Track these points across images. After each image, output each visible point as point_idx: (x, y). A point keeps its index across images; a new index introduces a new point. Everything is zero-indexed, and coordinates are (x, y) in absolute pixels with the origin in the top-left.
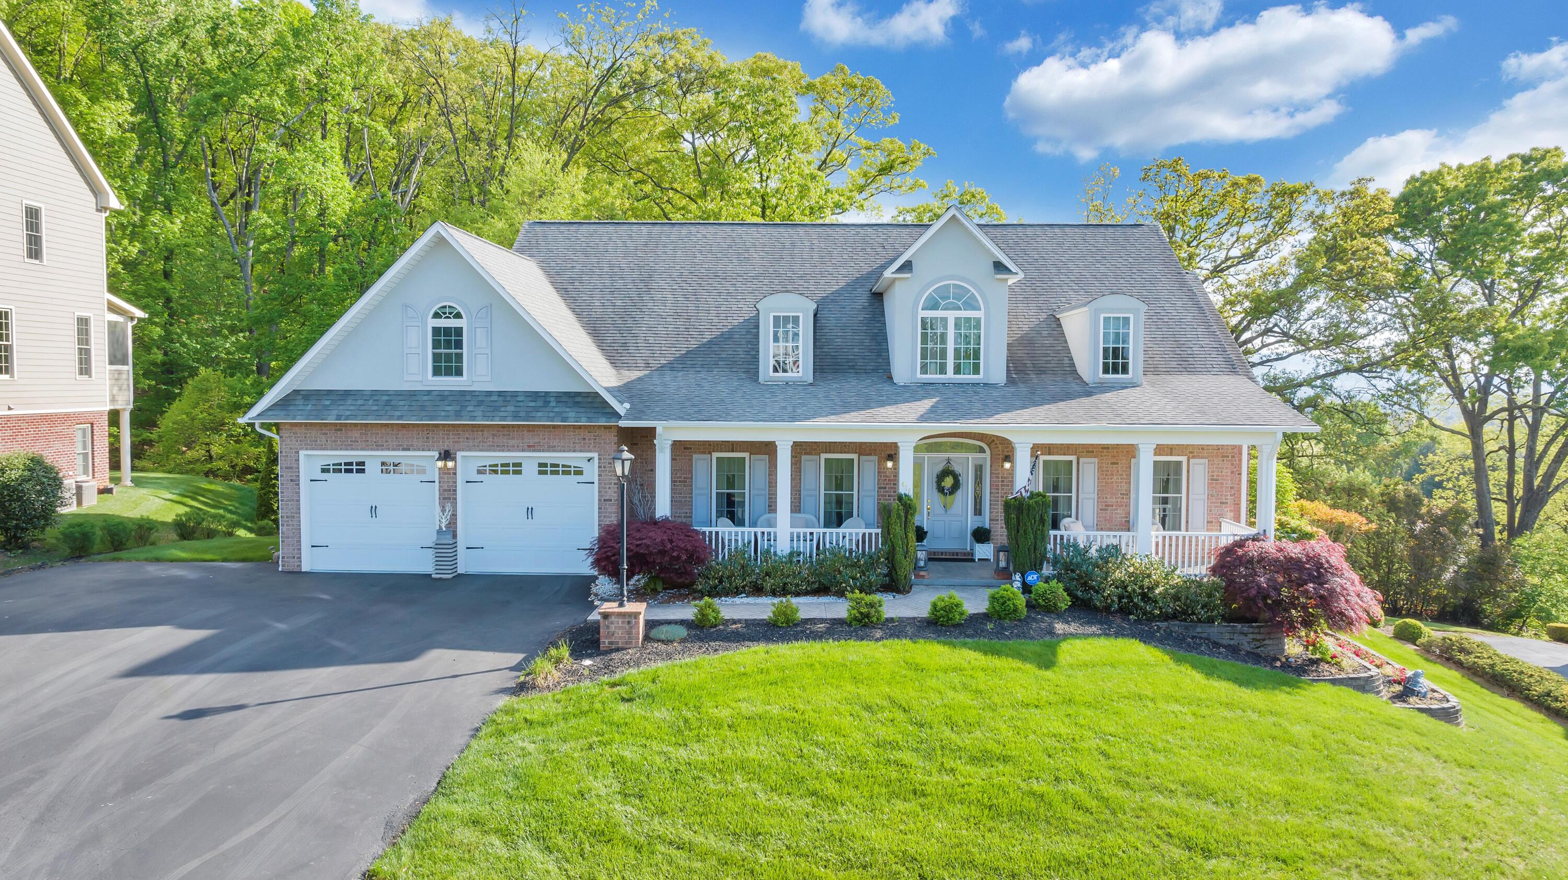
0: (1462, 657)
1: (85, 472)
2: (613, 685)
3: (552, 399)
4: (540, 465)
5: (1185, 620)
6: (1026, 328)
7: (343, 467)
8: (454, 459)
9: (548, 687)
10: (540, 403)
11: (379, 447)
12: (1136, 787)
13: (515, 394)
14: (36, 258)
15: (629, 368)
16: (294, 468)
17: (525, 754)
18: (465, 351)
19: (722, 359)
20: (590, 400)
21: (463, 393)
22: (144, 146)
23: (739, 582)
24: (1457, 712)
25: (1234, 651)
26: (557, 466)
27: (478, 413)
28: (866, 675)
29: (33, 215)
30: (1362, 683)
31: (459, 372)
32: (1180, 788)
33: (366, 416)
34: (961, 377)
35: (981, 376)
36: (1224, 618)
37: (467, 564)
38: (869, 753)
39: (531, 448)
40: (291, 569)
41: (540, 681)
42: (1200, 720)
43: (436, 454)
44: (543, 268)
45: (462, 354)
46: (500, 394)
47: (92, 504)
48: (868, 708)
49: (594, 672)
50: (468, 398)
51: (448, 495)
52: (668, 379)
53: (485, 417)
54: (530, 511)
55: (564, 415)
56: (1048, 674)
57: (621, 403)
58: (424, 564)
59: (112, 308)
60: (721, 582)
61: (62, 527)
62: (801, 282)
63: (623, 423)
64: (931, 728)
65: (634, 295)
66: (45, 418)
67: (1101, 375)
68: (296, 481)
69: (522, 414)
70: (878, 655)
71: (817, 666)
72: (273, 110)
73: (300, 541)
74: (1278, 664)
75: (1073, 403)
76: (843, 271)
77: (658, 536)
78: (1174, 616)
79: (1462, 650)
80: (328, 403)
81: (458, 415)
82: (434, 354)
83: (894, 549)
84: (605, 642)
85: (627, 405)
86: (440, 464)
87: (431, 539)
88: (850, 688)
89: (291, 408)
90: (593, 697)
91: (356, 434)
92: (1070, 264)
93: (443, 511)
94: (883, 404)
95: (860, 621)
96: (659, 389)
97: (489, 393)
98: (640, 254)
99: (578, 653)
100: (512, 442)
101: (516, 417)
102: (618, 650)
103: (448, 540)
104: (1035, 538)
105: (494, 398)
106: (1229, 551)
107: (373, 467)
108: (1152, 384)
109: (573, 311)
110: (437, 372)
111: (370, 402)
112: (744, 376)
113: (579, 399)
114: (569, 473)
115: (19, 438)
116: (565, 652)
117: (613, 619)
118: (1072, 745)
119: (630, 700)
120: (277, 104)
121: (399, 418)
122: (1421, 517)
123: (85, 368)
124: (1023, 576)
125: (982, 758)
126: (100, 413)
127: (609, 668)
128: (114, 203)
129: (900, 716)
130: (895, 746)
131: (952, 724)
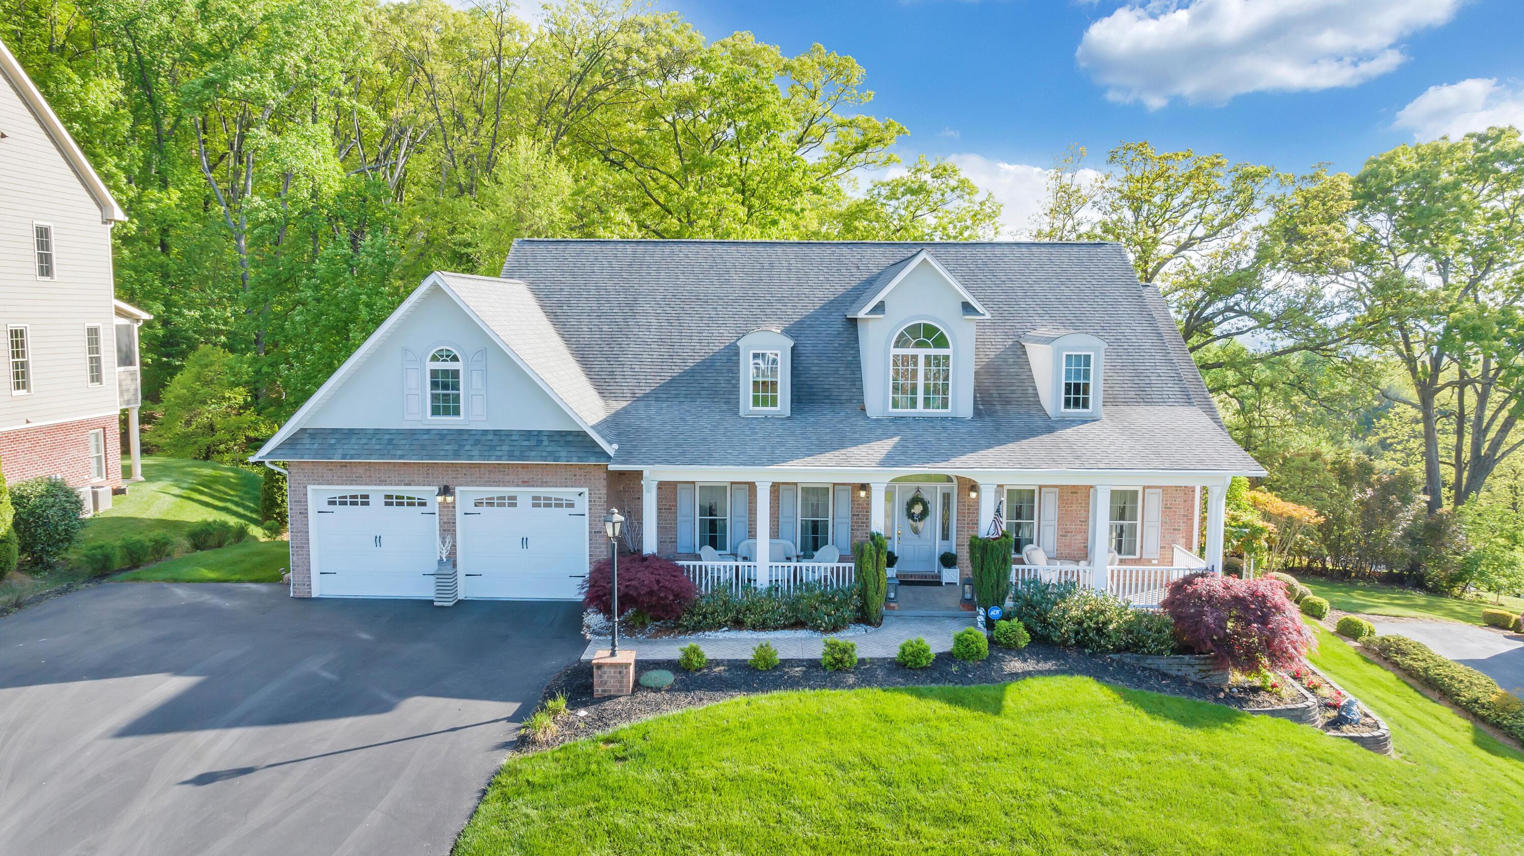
1: (99, 474)
2: (608, 741)
3: (545, 438)
4: (534, 498)
5: (1136, 652)
6: (992, 356)
7: (348, 500)
8: (452, 494)
9: (547, 742)
10: (533, 443)
11: (382, 482)
12: (1084, 846)
13: (509, 433)
14: (47, 275)
15: (616, 398)
16: (302, 502)
17: (528, 821)
18: (462, 392)
19: (704, 389)
20: (580, 439)
21: (460, 432)
22: (137, 121)
23: (722, 619)
24: (1386, 739)
25: (1180, 681)
26: (550, 499)
27: (475, 453)
28: (839, 730)
29: (43, 234)
30: (1299, 713)
31: (457, 412)
32: (1124, 845)
33: (369, 456)
34: (932, 412)
35: (950, 410)
36: (1173, 651)
37: (466, 590)
38: (840, 815)
39: (526, 483)
40: (302, 595)
41: (540, 736)
42: (1146, 767)
43: (436, 489)
44: (533, 291)
45: (459, 395)
46: (496, 432)
47: (108, 507)
48: (841, 766)
49: (590, 724)
50: (466, 437)
51: (448, 528)
52: (653, 412)
53: (482, 457)
54: (525, 541)
55: (557, 454)
57: (610, 443)
58: (426, 591)
59: (120, 313)
60: (705, 617)
62: (779, 306)
63: (612, 467)
64: (899, 787)
65: (619, 319)
66: (60, 427)
67: (1063, 409)
68: (304, 514)
69: (517, 453)
70: (851, 706)
71: (795, 720)
72: (264, 97)
73: (309, 570)
74: (1222, 695)
75: (1035, 441)
76: (819, 294)
77: (646, 577)
78: (1127, 648)
79: (1399, 651)
80: (333, 441)
81: (456, 455)
82: (432, 395)
83: (866, 585)
84: (598, 690)
85: (616, 446)
86: (440, 499)
87: (434, 568)
88: (825, 744)
89: (299, 447)
90: (589, 755)
91: (361, 471)
92: (1036, 287)
93: (444, 543)
94: (856, 443)
95: (834, 666)
96: (645, 424)
97: (485, 432)
98: (625, 275)
99: (574, 704)
100: (507, 478)
101: (511, 456)
102: (610, 698)
103: (448, 570)
104: (998, 575)
105: (490, 437)
106: (1178, 588)
107: (377, 500)
108: (1111, 417)
109: (562, 336)
110: (435, 411)
111: (374, 441)
112: (725, 407)
113: (570, 438)
114: (561, 506)
115: (38, 449)
116: (561, 702)
117: (606, 669)
118: (1027, 802)
119: (624, 759)
120: (267, 90)
121: (401, 457)
122: (1370, 485)
123: (96, 376)
124: (986, 610)
125: (944, 819)
126: (112, 418)
127: (601, 721)
128: (119, 214)
129: (871, 774)
130: (865, 808)
131: (917, 782)
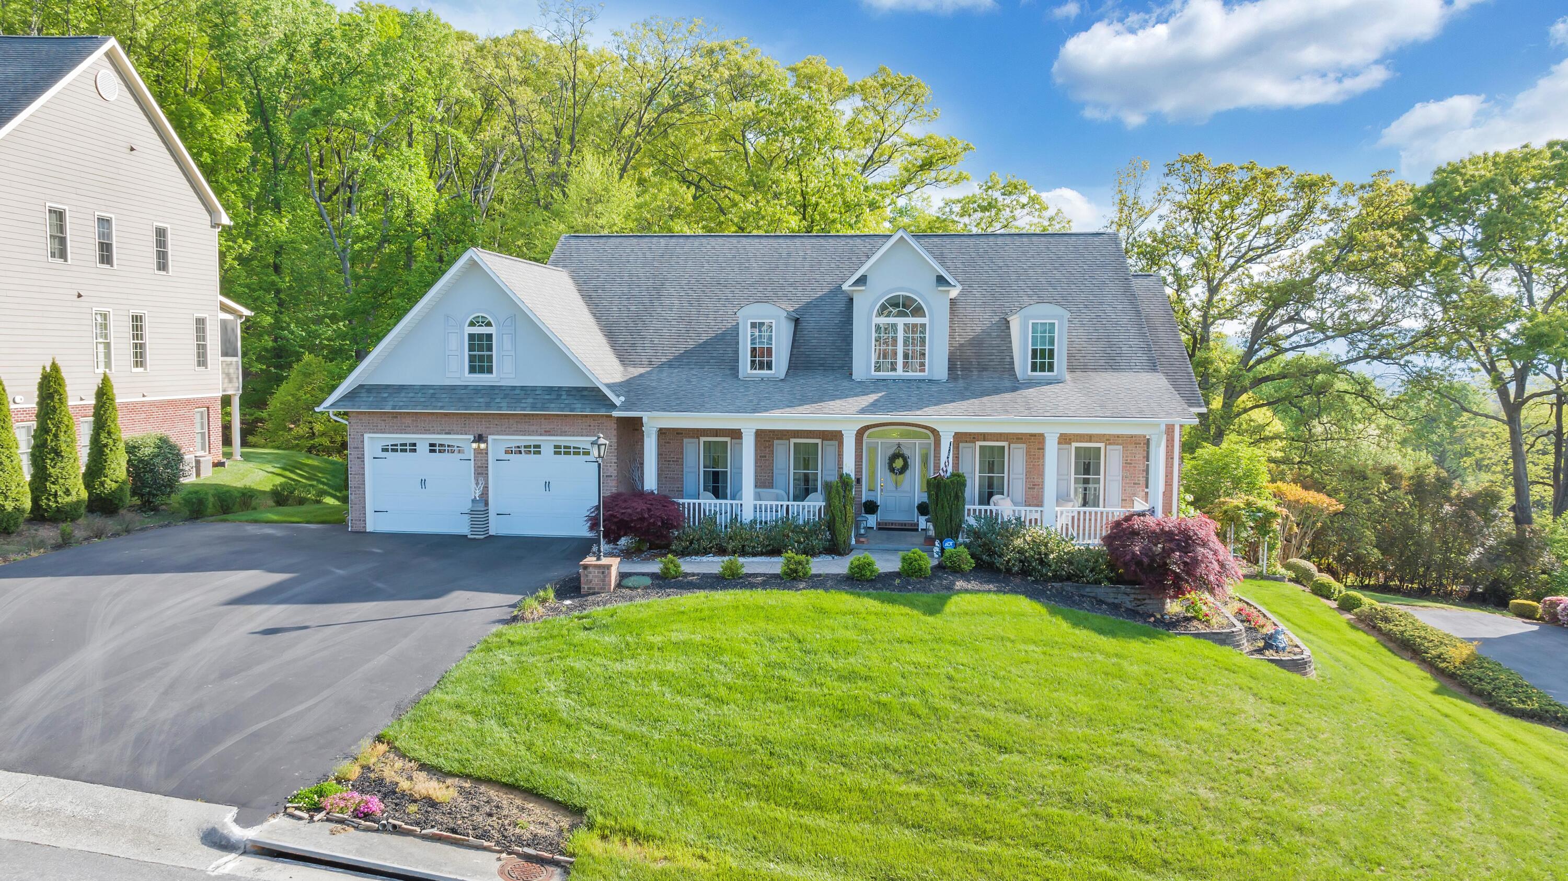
0: (1382, 625)
1: (203, 449)
2: (580, 618)
3: (564, 393)
4: (556, 447)
5: (1077, 582)
6: (978, 330)
7: (399, 447)
8: (486, 442)
9: (533, 619)
10: (553, 397)
11: (427, 431)
12: (966, 702)
13: (534, 389)
14: (164, 270)
15: (635, 366)
16: (360, 448)
17: (503, 663)
18: (494, 353)
19: (712, 358)
20: (594, 394)
21: (492, 388)
22: (257, 151)
23: (704, 544)
24: (1306, 663)
25: (1115, 608)
26: (569, 448)
27: (504, 404)
28: (777, 615)
29: (161, 234)
30: (1223, 637)
31: (490, 370)
32: (1003, 705)
33: (415, 407)
34: (911, 374)
35: (926, 373)
36: (1110, 580)
37: (496, 527)
38: (760, 671)
39: (548, 433)
40: (358, 529)
41: (528, 614)
42: (1048, 657)
43: (472, 438)
44: (573, 278)
45: (492, 356)
46: (523, 388)
47: (208, 475)
48: (771, 639)
49: (570, 609)
50: (496, 392)
51: (481, 471)
52: (665, 374)
53: (509, 408)
54: (547, 485)
55: (573, 406)
56: (930, 619)
57: (618, 396)
58: (462, 527)
59: (224, 308)
60: (691, 543)
61: (183, 494)
62: (791, 289)
63: (616, 414)
64: (816, 654)
65: (646, 301)
66: (172, 403)
67: (1029, 372)
68: (361, 458)
69: (539, 405)
70: (794, 601)
71: (741, 607)
72: (365, 123)
73: (365, 507)
74: (1152, 619)
75: (996, 398)
76: (828, 279)
77: (640, 506)
78: (1069, 578)
79: (1386, 620)
80: (386, 395)
81: (488, 406)
82: (470, 356)
83: (834, 519)
84: (585, 587)
85: (622, 398)
86: (475, 445)
87: (469, 506)
88: (762, 624)
89: (357, 399)
90: (562, 626)
91: (408, 421)
92: (1031, 272)
93: (477, 484)
94: (834, 398)
95: (789, 575)
96: (654, 384)
97: (514, 388)
98: (656, 264)
99: (561, 594)
100: (533, 428)
101: (534, 408)
102: (594, 594)
103: (481, 507)
104: (951, 511)
105: (517, 392)
106: (1118, 524)
107: (423, 448)
108: (1074, 380)
109: (594, 315)
110: (472, 370)
111: (420, 395)
112: (728, 372)
113: (585, 393)
114: (578, 453)
115: (151, 420)
116: (551, 594)
117: (591, 569)
118: (926, 671)
119: (590, 629)
120: (368, 118)
121: (442, 408)
122: (1448, 499)
123: (202, 360)
124: (941, 542)
125: (848, 677)
126: (215, 399)
127: (582, 607)
128: (225, 220)
129: (794, 645)
130: (782, 666)
131: (833, 653)
